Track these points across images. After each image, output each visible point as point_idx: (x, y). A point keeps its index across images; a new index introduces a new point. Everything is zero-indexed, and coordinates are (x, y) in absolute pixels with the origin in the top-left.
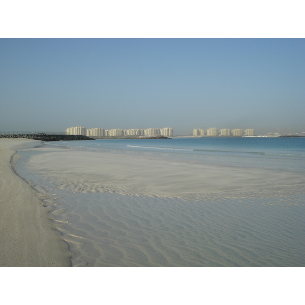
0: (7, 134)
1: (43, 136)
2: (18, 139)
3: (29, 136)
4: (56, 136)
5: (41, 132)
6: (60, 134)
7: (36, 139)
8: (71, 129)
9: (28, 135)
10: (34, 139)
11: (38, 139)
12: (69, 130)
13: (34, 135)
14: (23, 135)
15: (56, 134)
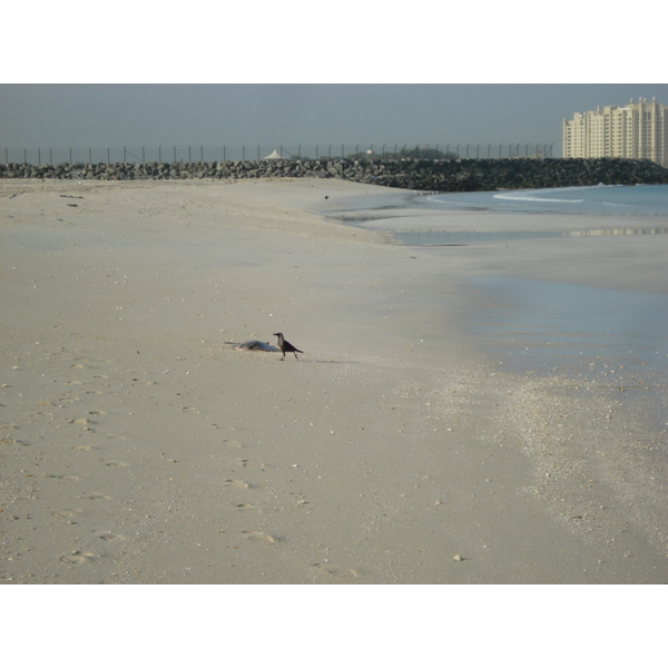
0: (252, 158)
1: (418, 168)
2: (305, 180)
3: (354, 167)
4: (485, 165)
5: (411, 146)
6: (505, 155)
7: (385, 183)
8: (596, 120)
9: (347, 164)
10: (378, 182)
11: (394, 184)
12: (585, 123)
13: (378, 163)
14: (324, 164)
15: (483, 156)
